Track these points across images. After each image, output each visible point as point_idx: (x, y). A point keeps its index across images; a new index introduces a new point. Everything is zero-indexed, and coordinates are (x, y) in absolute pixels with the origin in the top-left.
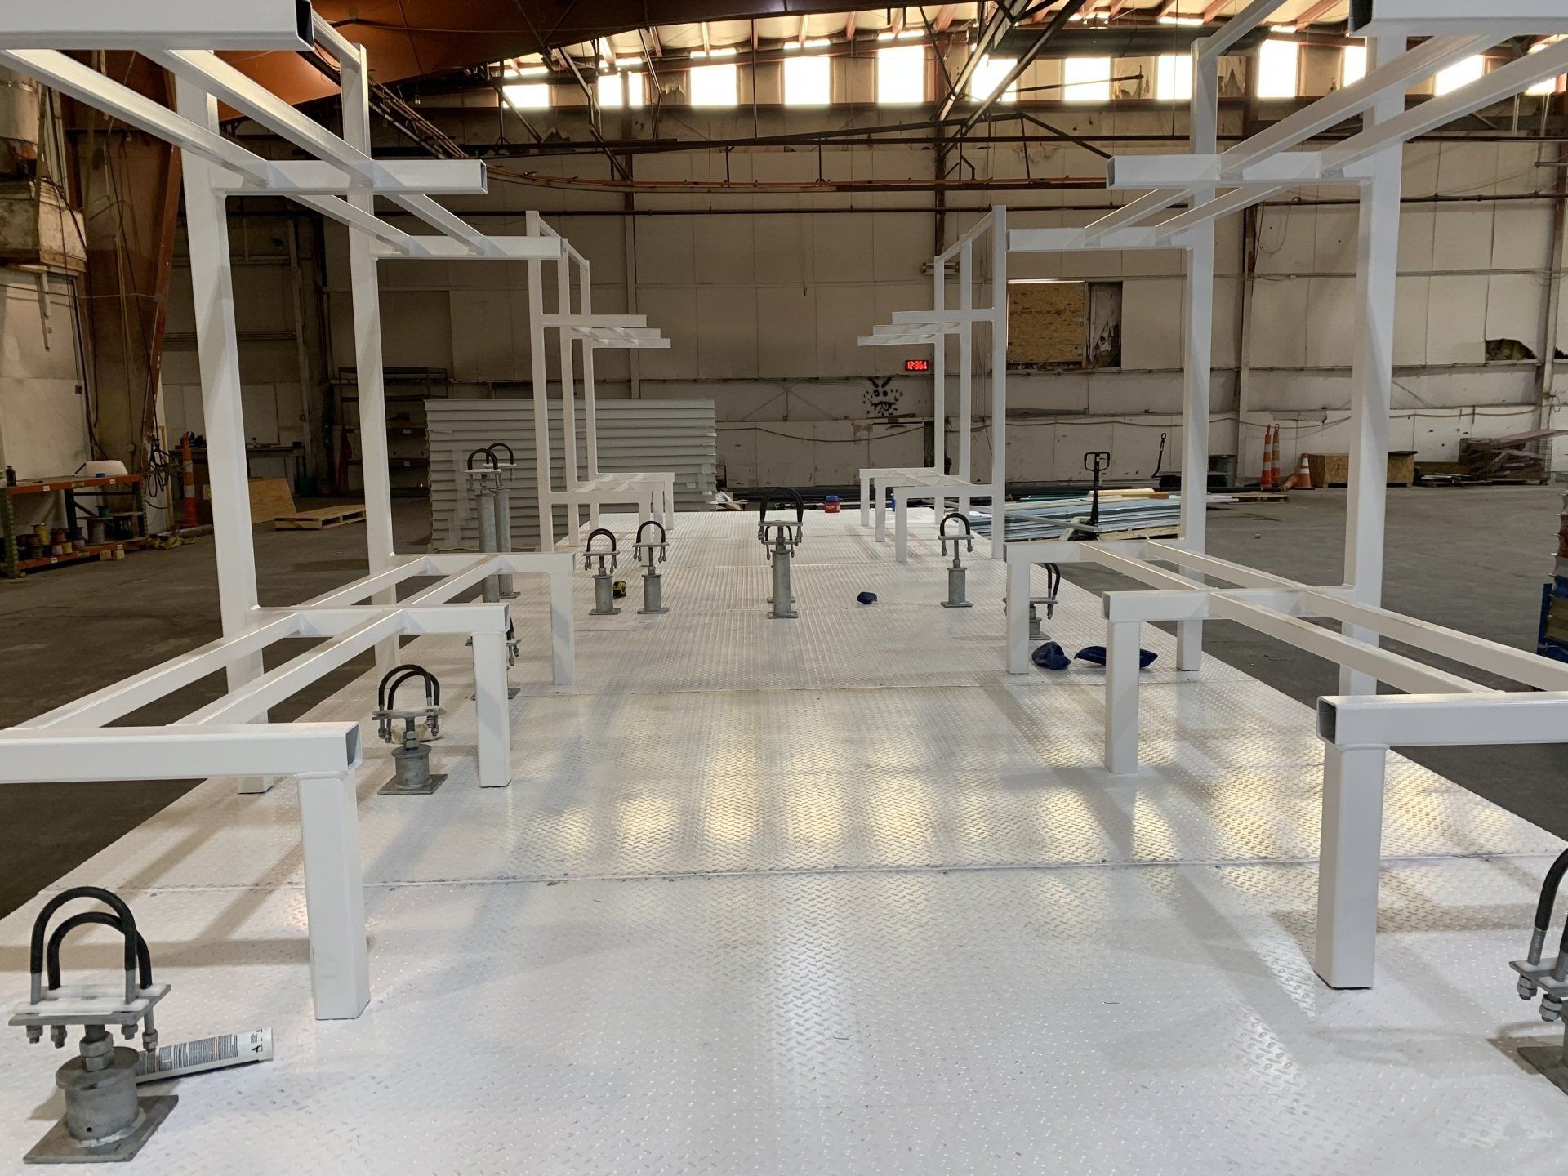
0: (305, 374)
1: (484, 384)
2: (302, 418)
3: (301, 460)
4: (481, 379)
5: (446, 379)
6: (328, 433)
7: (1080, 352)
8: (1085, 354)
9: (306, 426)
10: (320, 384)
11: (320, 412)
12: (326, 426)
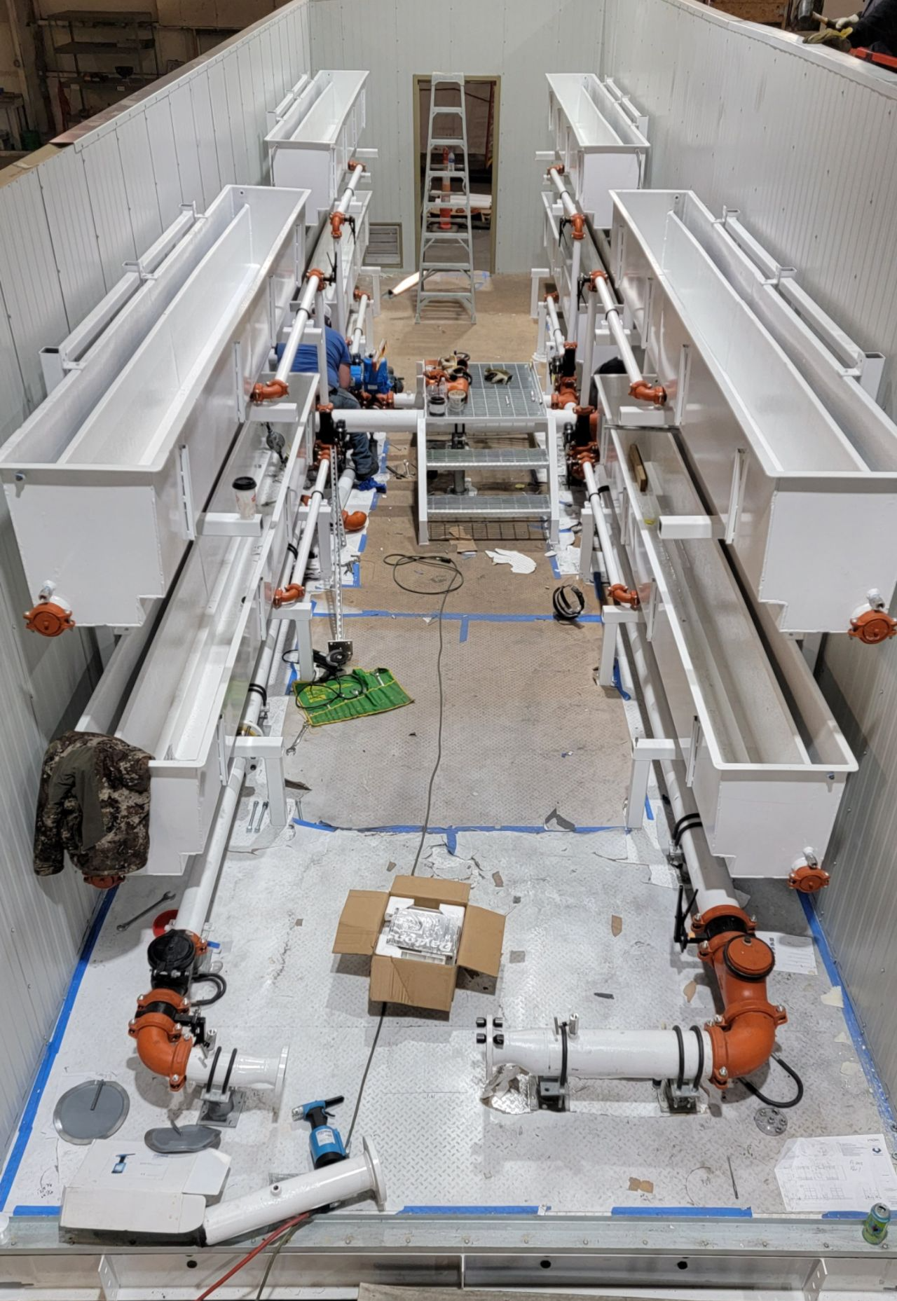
0: (13, 14)
1: (189, 30)
2: (16, 63)
3: (21, 110)
4: (184, 24)
5: (151, 24)
6: (43, 80)
7: (781, 12)
8: (785, 15)
9: (21, 72)
10: (28, 25)
11: (33, 57)
12: (41, 73)
